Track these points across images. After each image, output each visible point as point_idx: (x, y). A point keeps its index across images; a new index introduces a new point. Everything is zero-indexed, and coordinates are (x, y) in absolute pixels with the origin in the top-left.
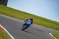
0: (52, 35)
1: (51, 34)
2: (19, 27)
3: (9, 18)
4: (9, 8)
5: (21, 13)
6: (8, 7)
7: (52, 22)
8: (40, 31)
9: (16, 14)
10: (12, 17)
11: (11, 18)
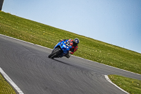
0: (111, 79)
1: (107, 77)
2: (30, 61)
3: (8, 39)
4: (8, 14)
5: (36, 27)
6: (3, 13)
7: (110, 48)
8: (82, 69)
9: (24, 30)
10: (15, 36)
11: (11, 40)
